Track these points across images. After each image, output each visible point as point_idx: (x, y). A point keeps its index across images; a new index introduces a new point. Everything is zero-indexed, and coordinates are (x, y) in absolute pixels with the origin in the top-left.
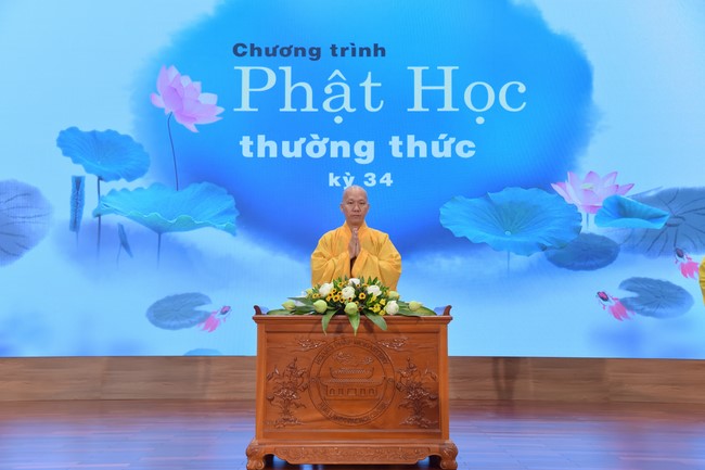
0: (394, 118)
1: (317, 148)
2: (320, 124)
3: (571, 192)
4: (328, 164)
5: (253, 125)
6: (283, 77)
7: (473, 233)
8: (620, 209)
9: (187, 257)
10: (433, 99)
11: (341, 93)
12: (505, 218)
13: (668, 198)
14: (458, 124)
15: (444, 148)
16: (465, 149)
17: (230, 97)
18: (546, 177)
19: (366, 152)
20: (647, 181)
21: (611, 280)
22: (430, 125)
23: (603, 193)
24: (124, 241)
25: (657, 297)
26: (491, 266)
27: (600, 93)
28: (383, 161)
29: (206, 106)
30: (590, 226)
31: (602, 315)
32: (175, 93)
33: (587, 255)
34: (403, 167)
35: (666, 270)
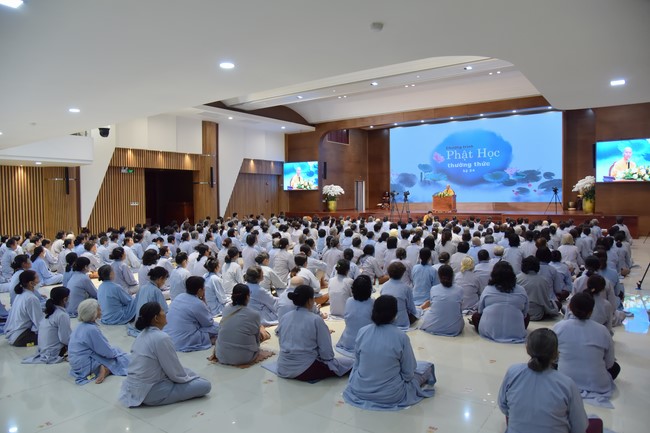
0: (475, 159)
1: (461, 165)
2: (462, 161)
3: (508, 171)
4: (463, 168)
5: (450, 162)
6: (455, 153)
7: (489, 180)
8: (517, 174)
9: (439, 186)
10: (482, 155)
11: (466, 155)
12: (496, 177)
13: (526, 172)
14: (487, 160)
15: (484, 164)
16: (488, 164)
17: (446, 157)
18: (503, 168)
19: (470, 165)
20: (523, 168)
21: (515, 188)
22: (481, 160)
23: (514, 172)
24: (429, 183)
25: (524, 191)
26: (493, 186)
27: (514, 152)
28: (473, 167)
29: (442, 159)
30: (511, 178)
31: (513, 195)
32: (436, 157)
33: (510, 183)
34: (477, 168)
35: (525, 186)
